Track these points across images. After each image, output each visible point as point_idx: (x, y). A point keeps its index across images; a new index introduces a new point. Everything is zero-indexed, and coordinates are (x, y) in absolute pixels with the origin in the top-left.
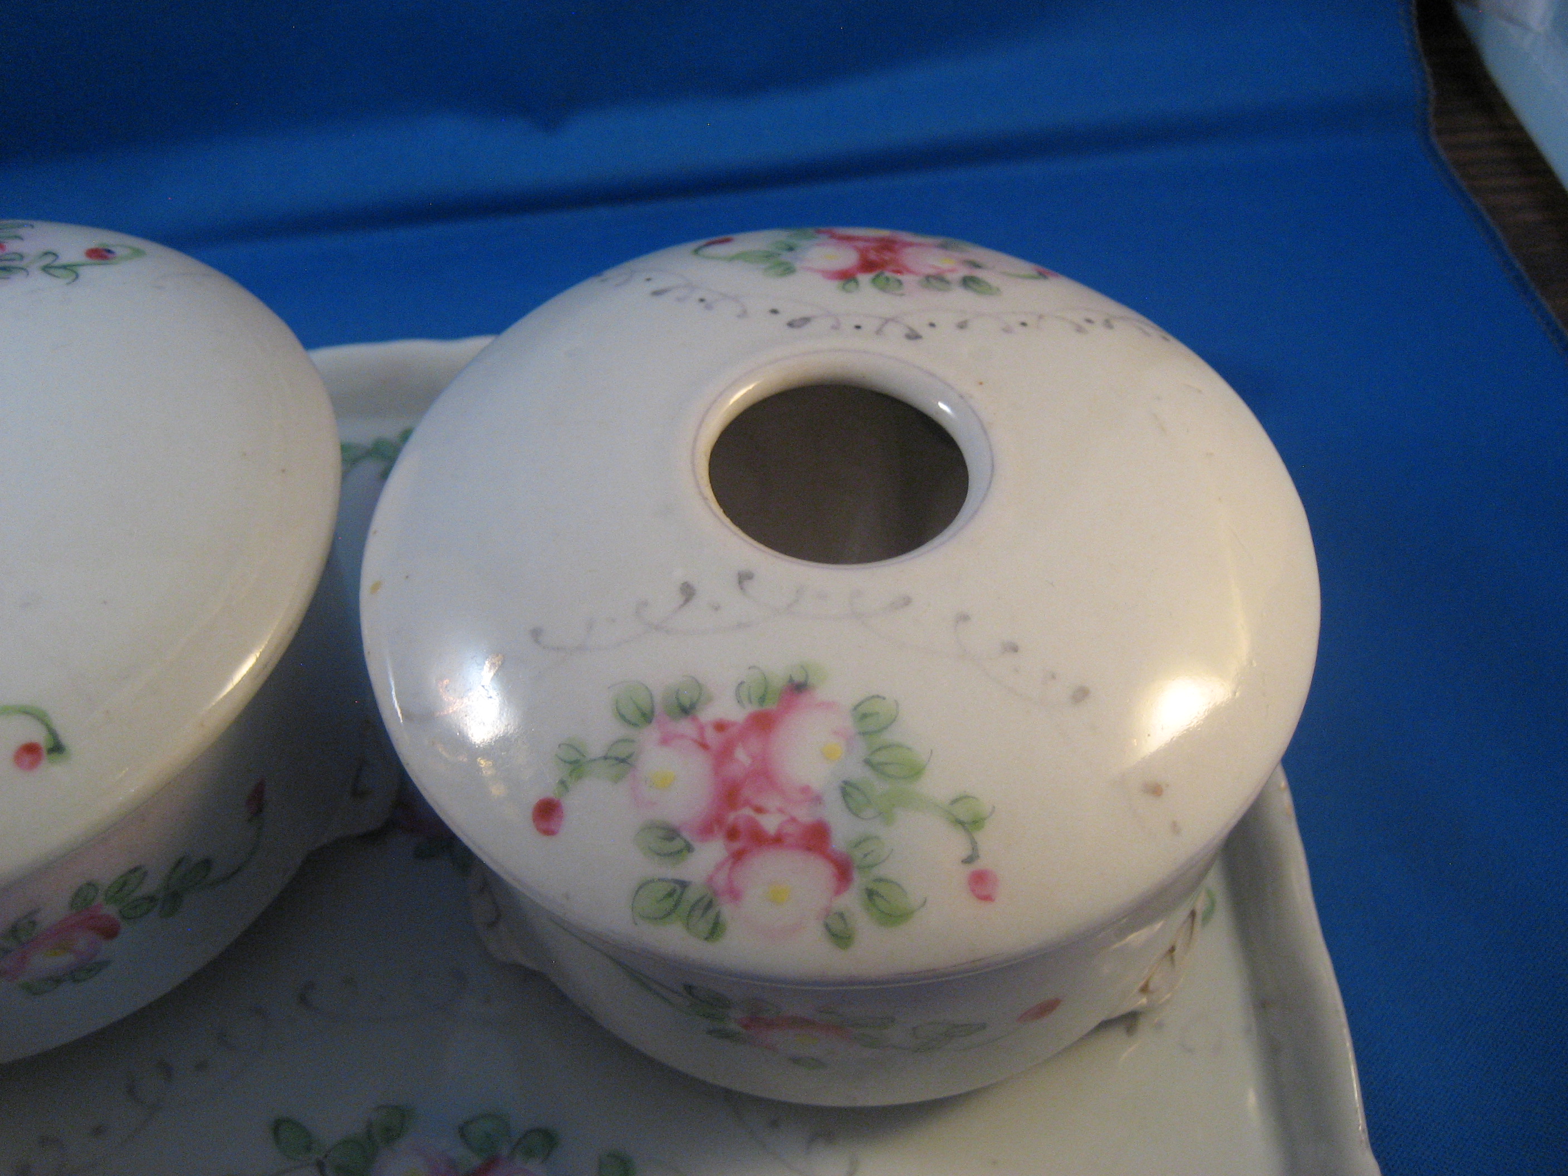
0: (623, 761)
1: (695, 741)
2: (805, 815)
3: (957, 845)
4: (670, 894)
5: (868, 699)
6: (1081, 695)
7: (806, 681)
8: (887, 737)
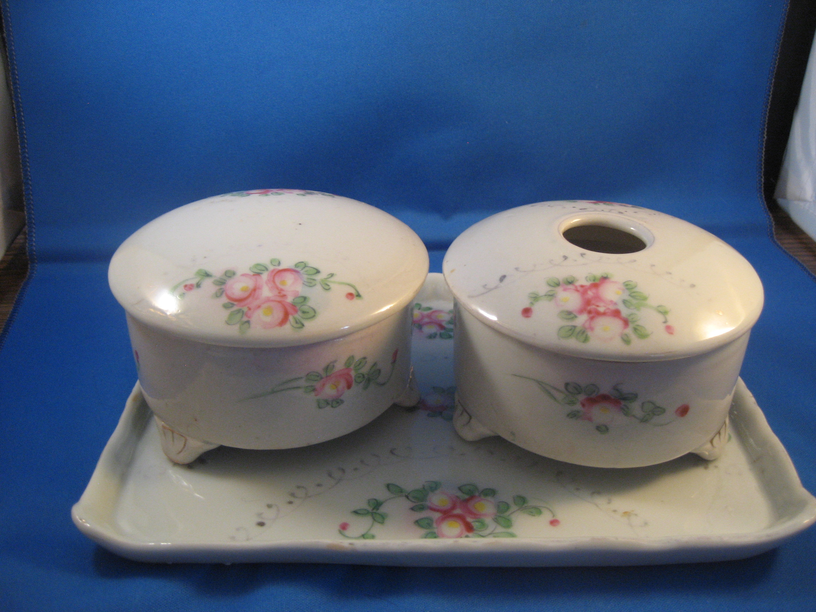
0: (552, 295)
1: (574, 290)
2: (612, 307)
3: (660, 318)
4: (570, 330)
5: (628, 281)
6: (693, 286)
7: (607, 276)
8: (635, 290)
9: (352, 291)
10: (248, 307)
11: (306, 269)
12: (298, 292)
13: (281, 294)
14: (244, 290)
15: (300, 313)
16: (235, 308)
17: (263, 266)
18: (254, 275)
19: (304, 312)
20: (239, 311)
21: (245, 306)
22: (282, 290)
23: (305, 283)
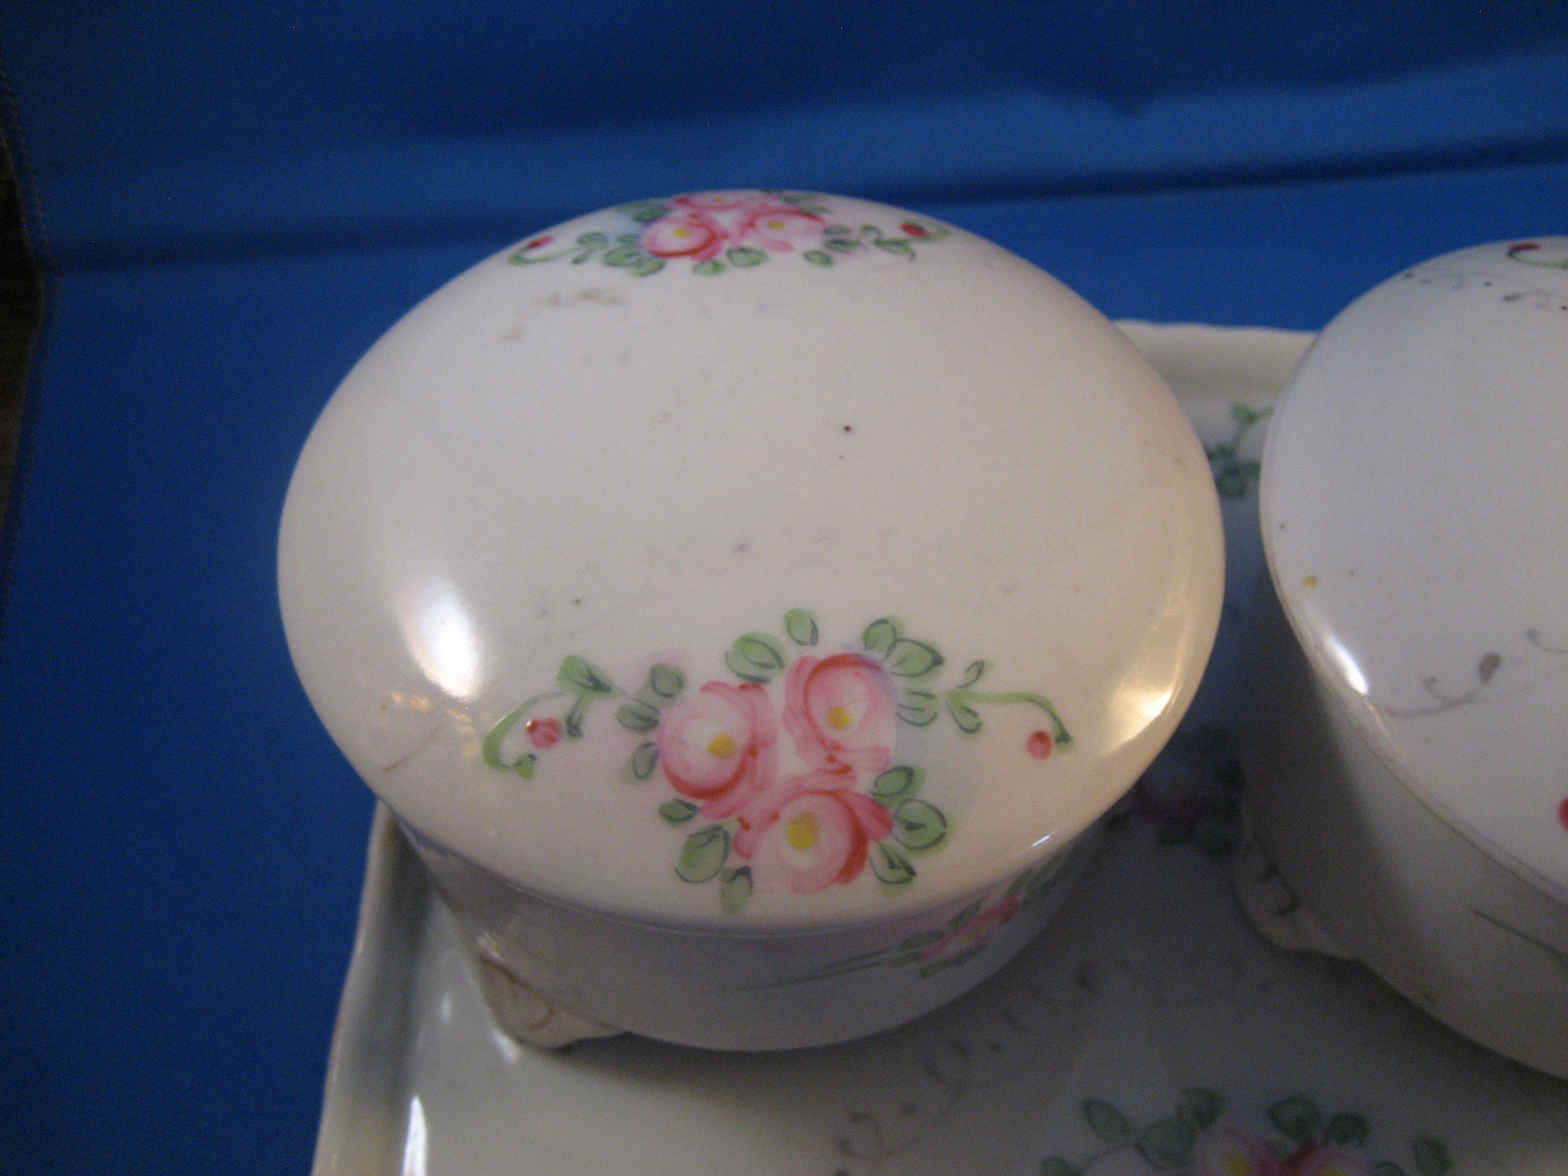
9: (1045, 724)
10: (740, 820)
11: (901, 649)
12: (886, 750)
13: (836, 766)
14: (720, 750)
15: (898, 830)
16: (701, 823)
17: (765, 645)
18: (743, 687)
19: (911, 827)
20: (714, 833)
21: (729, 813)
22: (836, 747)
23: (905, 713)
